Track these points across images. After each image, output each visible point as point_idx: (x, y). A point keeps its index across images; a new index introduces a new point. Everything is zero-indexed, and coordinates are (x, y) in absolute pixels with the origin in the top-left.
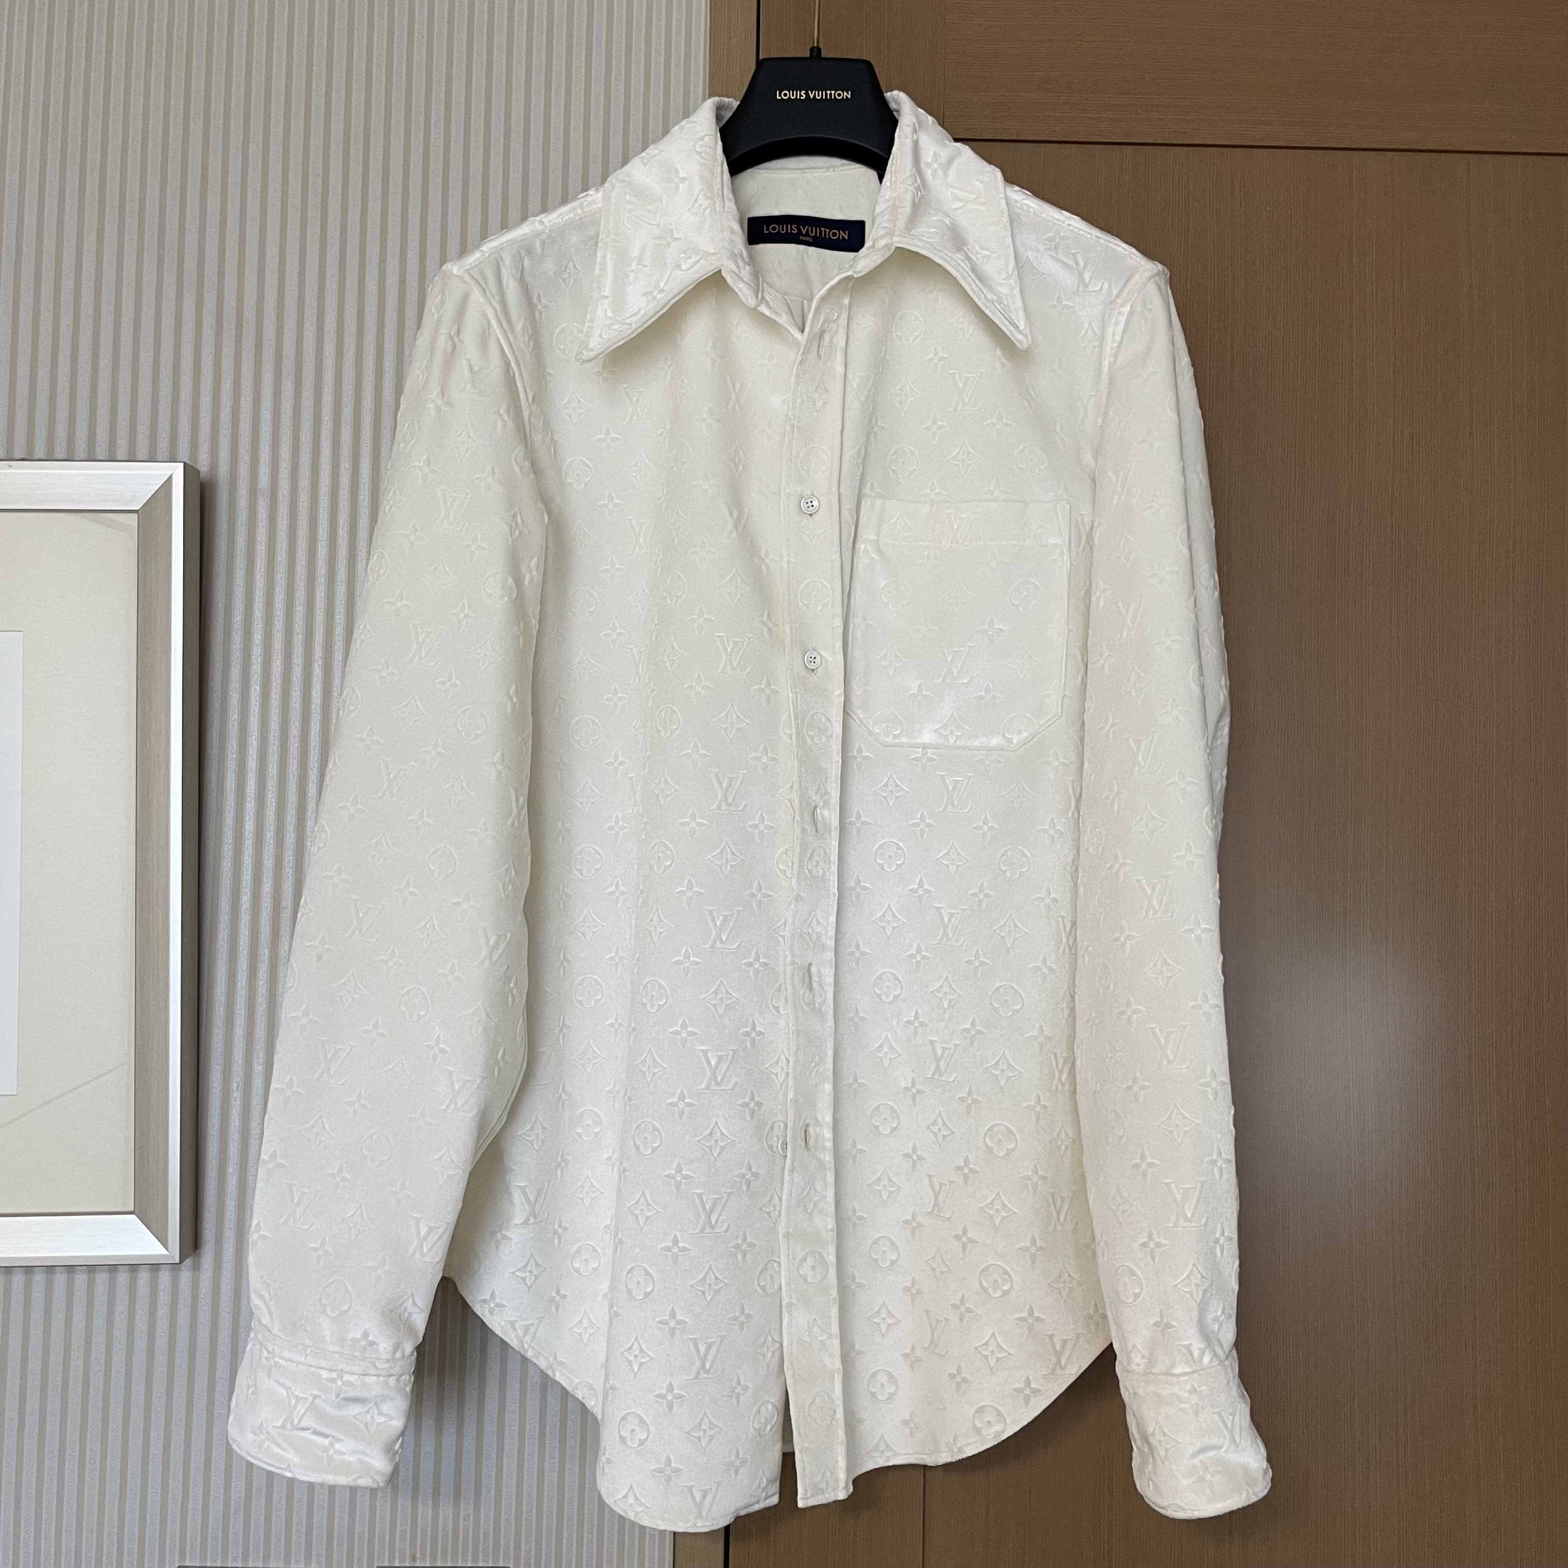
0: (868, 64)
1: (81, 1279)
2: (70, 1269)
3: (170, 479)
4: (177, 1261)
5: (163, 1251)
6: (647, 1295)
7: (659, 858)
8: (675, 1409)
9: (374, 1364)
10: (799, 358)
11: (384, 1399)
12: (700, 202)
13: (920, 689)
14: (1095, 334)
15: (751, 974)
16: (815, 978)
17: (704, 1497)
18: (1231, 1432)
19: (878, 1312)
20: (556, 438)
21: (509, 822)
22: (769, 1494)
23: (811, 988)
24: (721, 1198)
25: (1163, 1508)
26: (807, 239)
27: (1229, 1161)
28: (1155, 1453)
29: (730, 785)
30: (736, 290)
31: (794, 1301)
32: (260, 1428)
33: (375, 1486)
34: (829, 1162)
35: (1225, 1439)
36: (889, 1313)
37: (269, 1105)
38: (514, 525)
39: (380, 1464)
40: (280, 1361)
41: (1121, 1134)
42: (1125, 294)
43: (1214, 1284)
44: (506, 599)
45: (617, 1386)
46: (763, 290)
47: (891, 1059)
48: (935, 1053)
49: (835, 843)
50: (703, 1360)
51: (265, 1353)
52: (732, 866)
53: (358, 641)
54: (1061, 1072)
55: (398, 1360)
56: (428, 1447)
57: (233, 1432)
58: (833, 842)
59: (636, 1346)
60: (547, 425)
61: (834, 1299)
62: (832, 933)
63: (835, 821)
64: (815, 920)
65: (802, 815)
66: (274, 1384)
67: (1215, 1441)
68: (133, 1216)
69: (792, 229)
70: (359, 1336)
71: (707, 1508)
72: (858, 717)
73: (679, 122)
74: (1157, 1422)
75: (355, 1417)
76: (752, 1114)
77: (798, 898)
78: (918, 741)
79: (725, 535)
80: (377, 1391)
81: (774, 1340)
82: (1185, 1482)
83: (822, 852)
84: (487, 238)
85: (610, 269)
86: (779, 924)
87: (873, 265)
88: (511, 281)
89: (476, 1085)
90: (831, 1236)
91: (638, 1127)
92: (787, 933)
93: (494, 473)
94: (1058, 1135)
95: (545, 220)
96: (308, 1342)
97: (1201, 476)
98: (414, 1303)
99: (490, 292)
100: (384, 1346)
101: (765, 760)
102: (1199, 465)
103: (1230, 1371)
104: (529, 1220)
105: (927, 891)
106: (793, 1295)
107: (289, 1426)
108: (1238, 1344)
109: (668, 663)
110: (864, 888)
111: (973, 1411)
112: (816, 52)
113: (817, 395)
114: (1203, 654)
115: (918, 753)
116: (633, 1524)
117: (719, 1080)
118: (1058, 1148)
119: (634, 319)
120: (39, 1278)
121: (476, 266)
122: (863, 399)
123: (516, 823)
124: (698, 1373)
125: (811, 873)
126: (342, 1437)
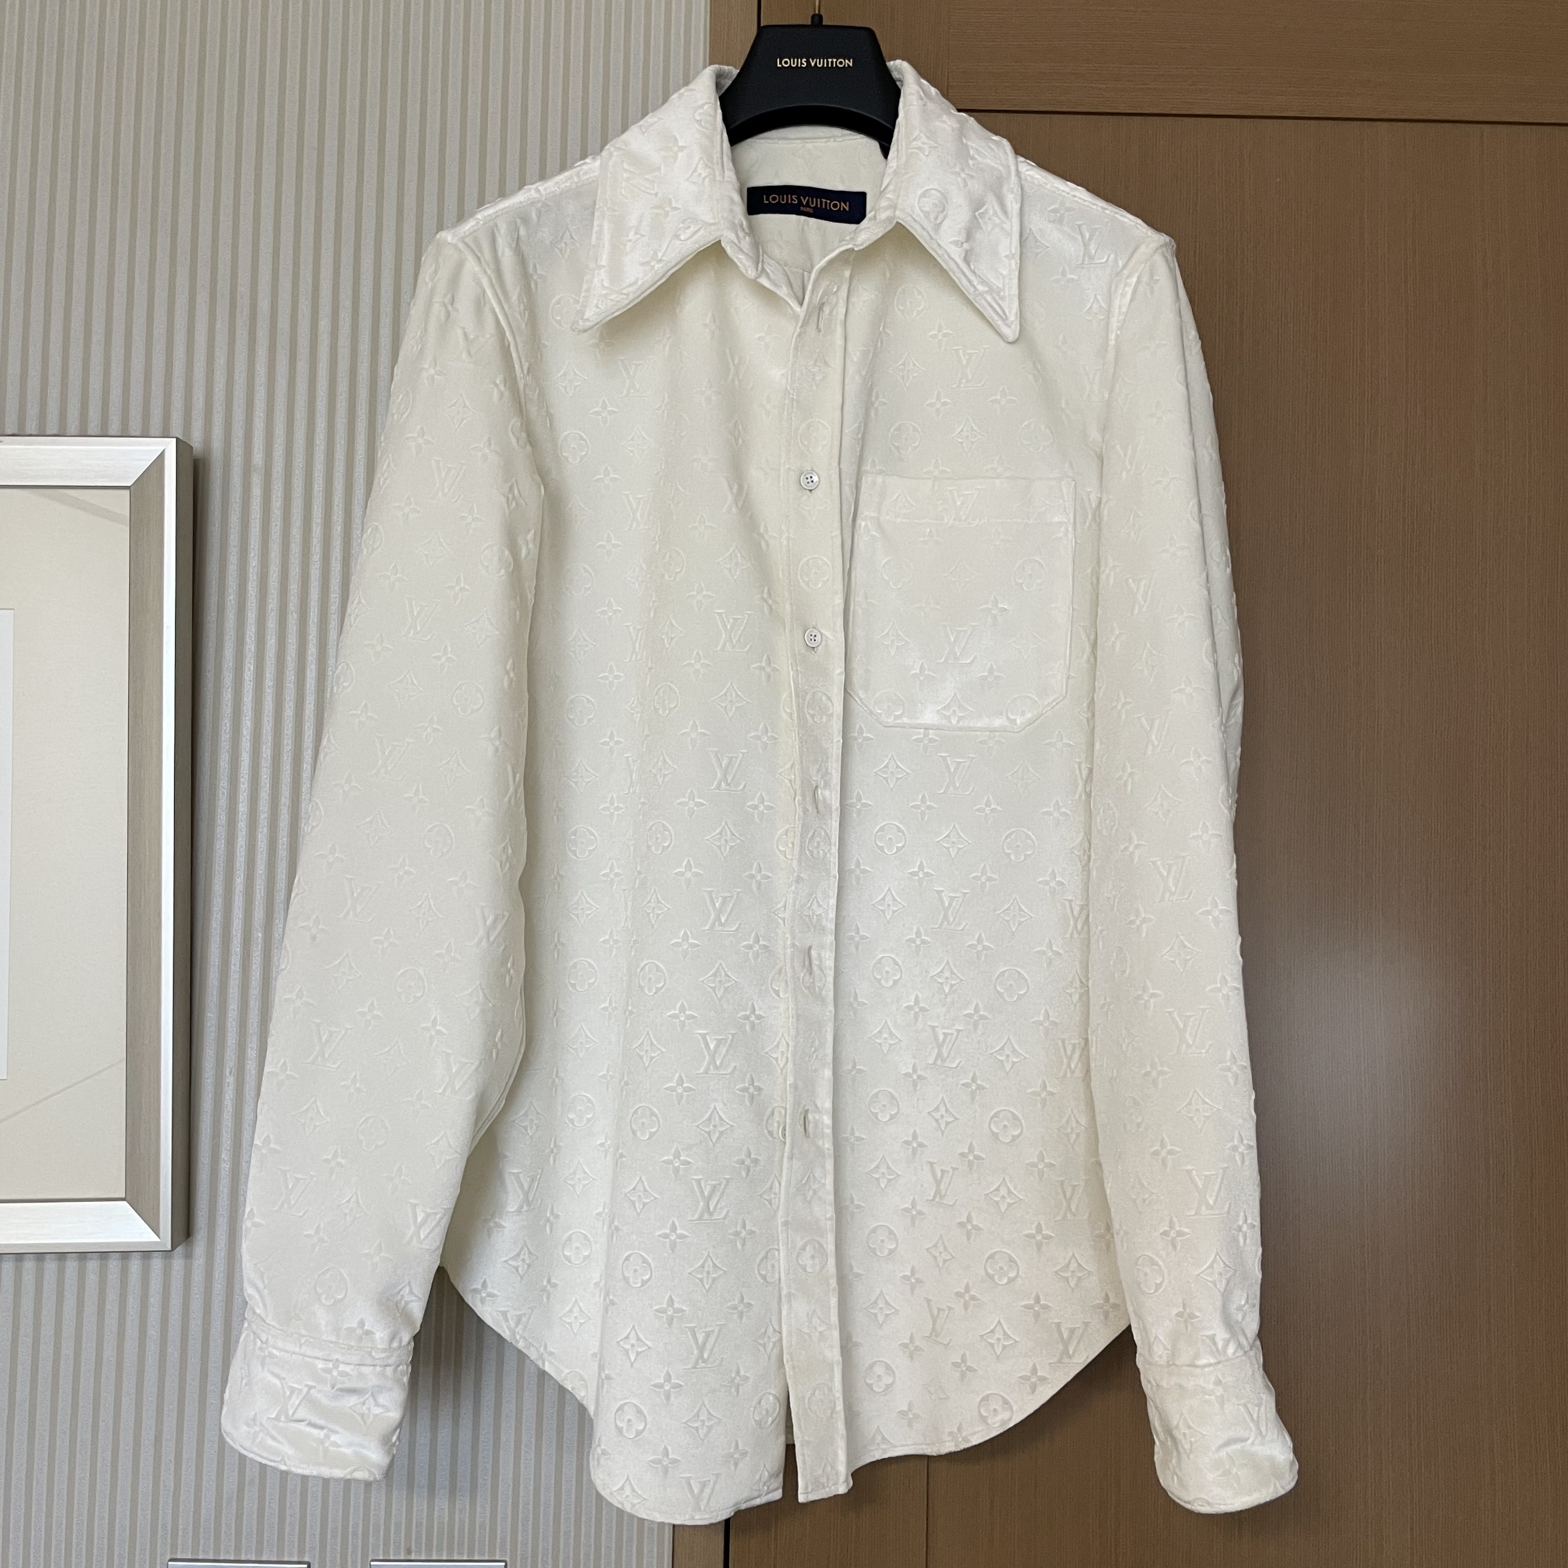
0: (870, 32)
1: (72, 1266)
2: (61, 1256)
3: (162, 455)
4: (169, 1248)
5: (154, 1238)
6: (644, 1283)
7: (657, 838)
8: (672, 1398)
9: (370, 1354)
10: (798, 330)
11: (380, 1389)
12: (699, 171)
13: (922, 668)
14: (1101, 307)
15: (750, 955)
16: (815, 962)
17: (702, 1491)
18: (1257, 1424)
19: (875, 1302)
20: (552, 411)
21: (507, 799)
22: (772, 1487)
23: (811, 972)
24: (720, 1184)
25: (1189, 1503)
26: (808, 210)
27: (1251, 1147)
28: (1180, 1447)
29: (729, 764)
30: (736, 260)
31: (793, 1291)
32: (254, 1420)
33: (372, 1479)
34: (829, 1149)
35: (1251, 1430)
36: (887, 1303)
37: (263, 1089)
38: (510, 496)
39: (377, 1457)
40: (275, 1351)
41: (1139, 1120)
42: (1131, 264)
43: (1237, 1274)
44: (503, 571)
45: (613, 1376)
46: (763, 261)
47: (891, 1045)
48: (936, 1037)
49: (835, 824)
50: (702, 1349)
51: (259, 1343)
52: (732, 847)
53: (352, 616)
54: (1070, 1059)
55: (395, 1349)
56: (423, 1439)
57: (226, 1425)
58: (834, 823)
59: (633, 1335)
60: (542, 395)
61: (834, 1290)
62: (832, 915)
63: (835, 803)
64: (815, 902)
65: (803, 795)
66: (269, 1375)
67: (1242, 1433)
68: (125, 1203)
69: (792, 200)
70: (354, 1325)
71: (705, 1501)
72: (859, 697)
73: (679, 89)
74: (1182, 1414)
75: (350, 1408)
76: (752, 1098)
77: (799, 880)
78: (919, 721)
79: (724, 510)
80: (373, 1381)
81: (775, 1330)
82: (1211, 1476)
83: (823, 833)
84: (484, 204)
85: (607, 237)
86: (779, 906)
87: (875, 238)
88: (507, 250)
89: (473, 1068)
90: (830, 1225)
91: (635, 1112)
92: (787, 915)
93: (490, 445)
94: (1068, 1122)
95: (540, 188)
96: (303, 1332)
97: (1211, 451)
98: (411, 1292)
99: (485, 261)
100: (381, 1335)
101: (765, 739)
102: (1209, 439)
103: (1254, 1362)
104: (522, 1207)
105: (927, 875)
106: (793, 1285)
107: (283, 1418)
108: (1261, 1335)
109: (666, 641)
110: (865, 871)
111: (979, 1400)
112: (817, 19)
113: (817, 369)
114: (1216, 632)
115: (920, 733)
116: (631, 1516)
117: (718, 1063)
118: (1067, 1135)
119: (631, 289)
120: (29, 1265)
121: (471, 234)
122: (864, 373)
123: (513, 800)
124: (697, 1363)
125: (812, 855)
126: (337, 1428)
